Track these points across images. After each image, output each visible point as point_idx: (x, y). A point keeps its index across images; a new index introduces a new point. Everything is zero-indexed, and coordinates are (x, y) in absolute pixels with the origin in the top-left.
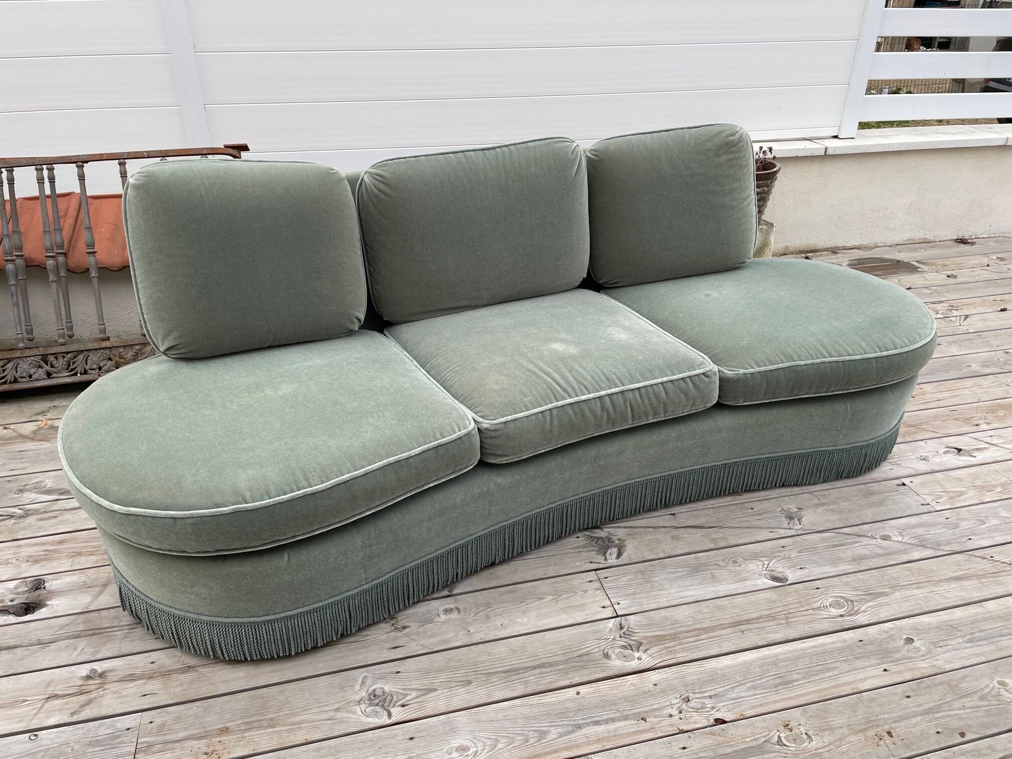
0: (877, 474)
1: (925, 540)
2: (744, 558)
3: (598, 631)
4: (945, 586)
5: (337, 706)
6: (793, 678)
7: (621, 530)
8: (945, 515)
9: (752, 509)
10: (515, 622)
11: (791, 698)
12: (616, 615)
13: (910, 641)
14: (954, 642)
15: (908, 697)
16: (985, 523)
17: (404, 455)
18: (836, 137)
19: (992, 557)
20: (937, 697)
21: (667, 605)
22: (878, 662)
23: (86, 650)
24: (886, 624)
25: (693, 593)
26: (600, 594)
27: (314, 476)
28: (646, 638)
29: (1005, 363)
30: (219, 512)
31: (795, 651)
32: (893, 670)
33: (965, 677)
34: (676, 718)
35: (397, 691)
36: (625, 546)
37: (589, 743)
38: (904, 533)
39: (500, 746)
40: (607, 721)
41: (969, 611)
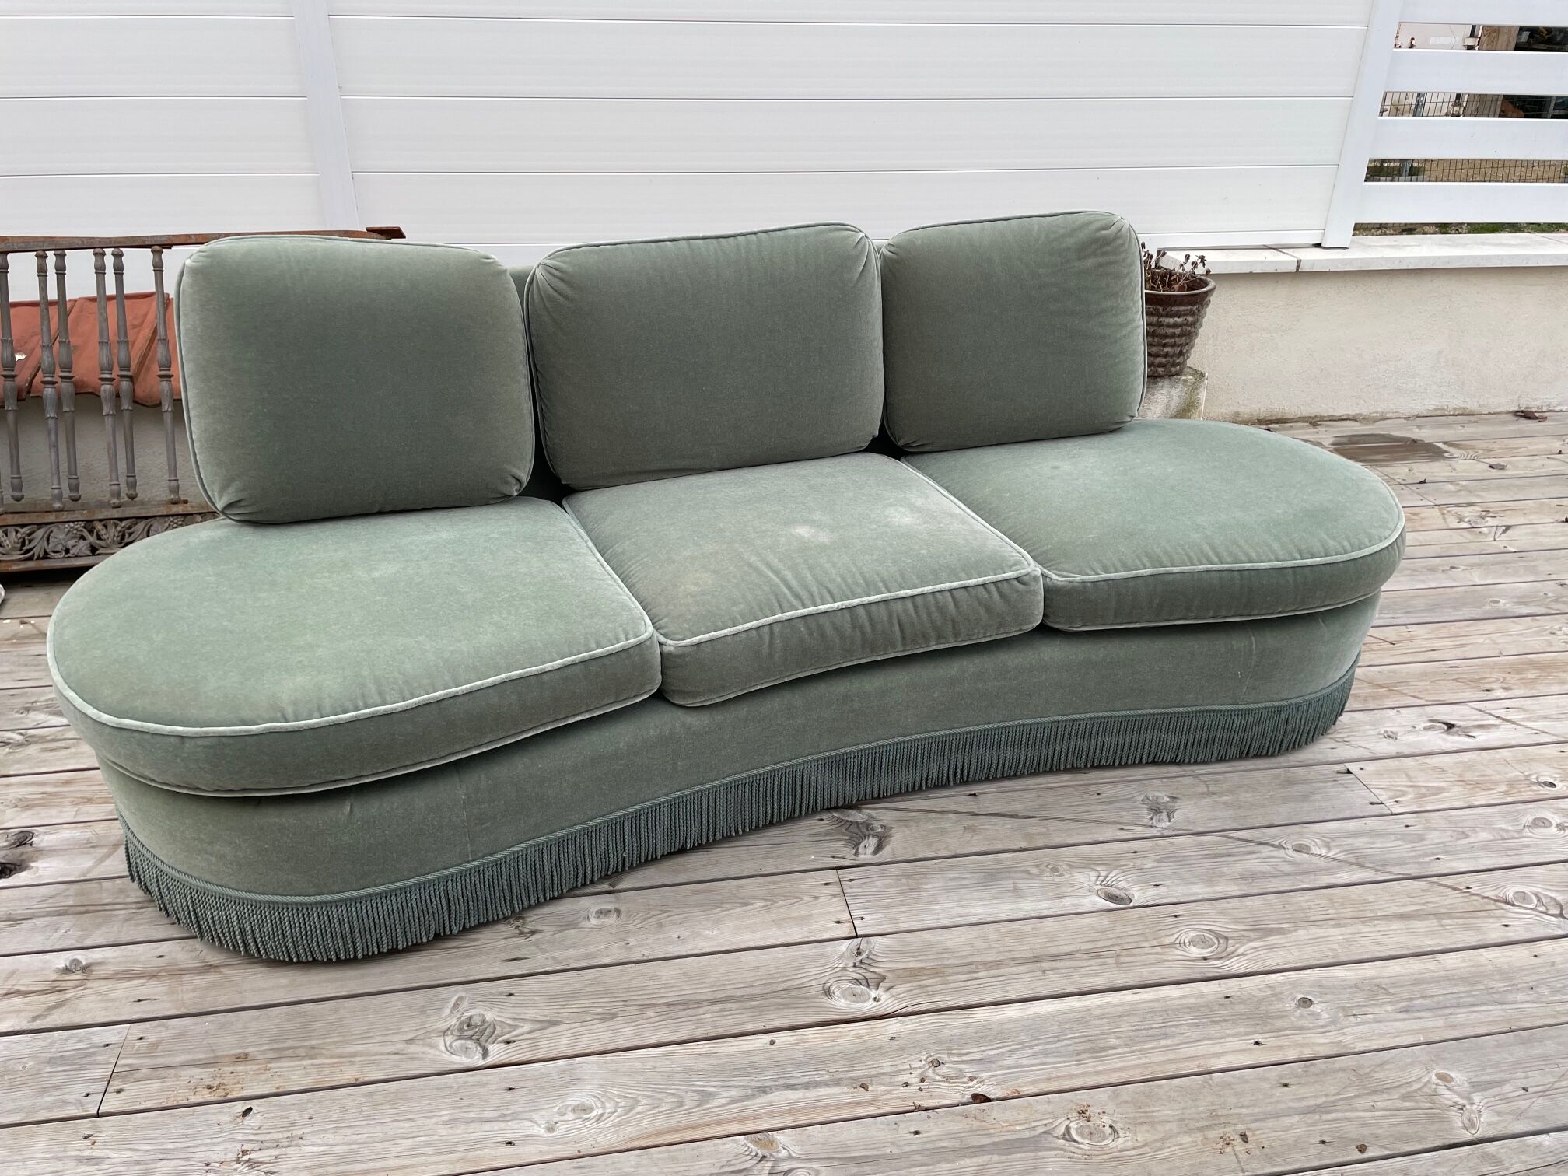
0: (1307, 754)
1: (1364, 857)
2: (1070, 865)
3: (821, 956)
4: (1382, 926)
5: (410, 1036)
6: (1107, 1045)
7: (888, 813)
8: (1404, 821)
9: (1099, 794)
10: (699, 935)
11: (1097, 1073)
12: (854, 934)
13: (1306, 1002)
14: (1377, 1010)
15: (1286, 1085)
16: (1467, 837)
17: (534, 668)
18: (1318, 245)
19: (1468, 888)
20: (1332, 1090)
21: (935, 925)
22: (1248, 1030)
23: (70, 932)
24: (1273, 976)
25: (980, 910)
26: (837, 905)
27: (392, 689)
28: (892, 970)
29: (1556, 600)
30: (245, 731)
31: (1121, 1004)
32: (1269, 1044)
33: (1385, 1063)
34: (914, 1089)
35: (503, 1020)
36: (890, 836)
37: (774, 1115)
38: (1332, 844)
39: (639, 1109)
40: (807, 1086)
41: (1412, 966)
